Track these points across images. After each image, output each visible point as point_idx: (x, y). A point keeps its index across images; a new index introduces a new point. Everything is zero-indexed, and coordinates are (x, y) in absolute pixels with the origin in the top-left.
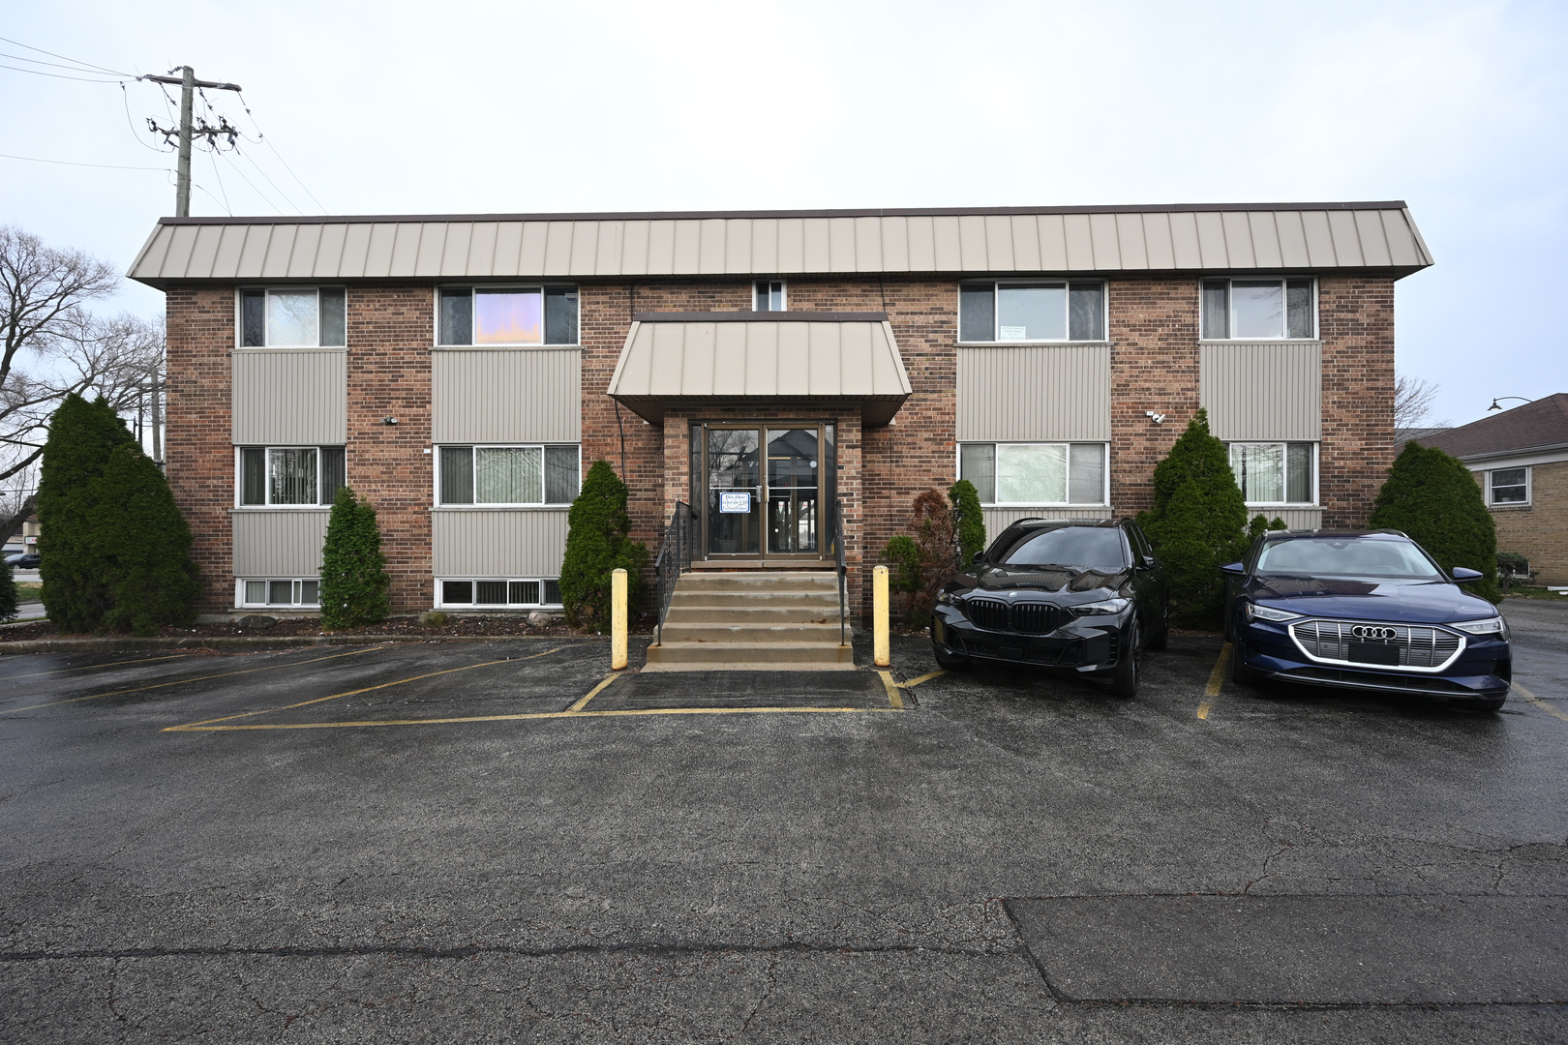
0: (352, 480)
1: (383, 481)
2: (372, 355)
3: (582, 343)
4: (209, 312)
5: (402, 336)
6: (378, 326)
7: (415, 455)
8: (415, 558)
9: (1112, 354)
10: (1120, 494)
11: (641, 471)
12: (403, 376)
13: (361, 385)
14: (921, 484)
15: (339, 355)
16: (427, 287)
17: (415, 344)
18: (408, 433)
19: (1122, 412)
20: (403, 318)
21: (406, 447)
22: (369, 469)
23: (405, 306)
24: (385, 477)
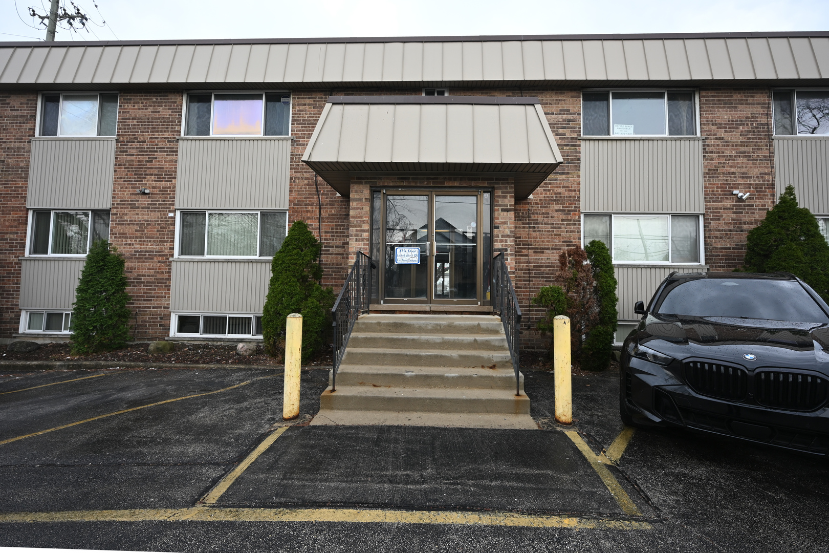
0: (113, 236)
1: (137, 237)
2: (134, 142)
3: (292, 134)
4: (18, 110)
5: (158, 128)
6: (141, 121)
7: (162, 218)
8: (158, 297)
9: (704, 145)
10: (713, 256)
11: (333, 232)
12: (156, 158)
13: (125, 165)
14: (553, 245)
15: (110, 142)
16: (178, 92)
17: (166, 135)
18: (157, 201)
19: (713, 191)
20: (159, 115)
21: (155, 211)
22: (126, 228)
23: (161, 106)
24: (138, 234)
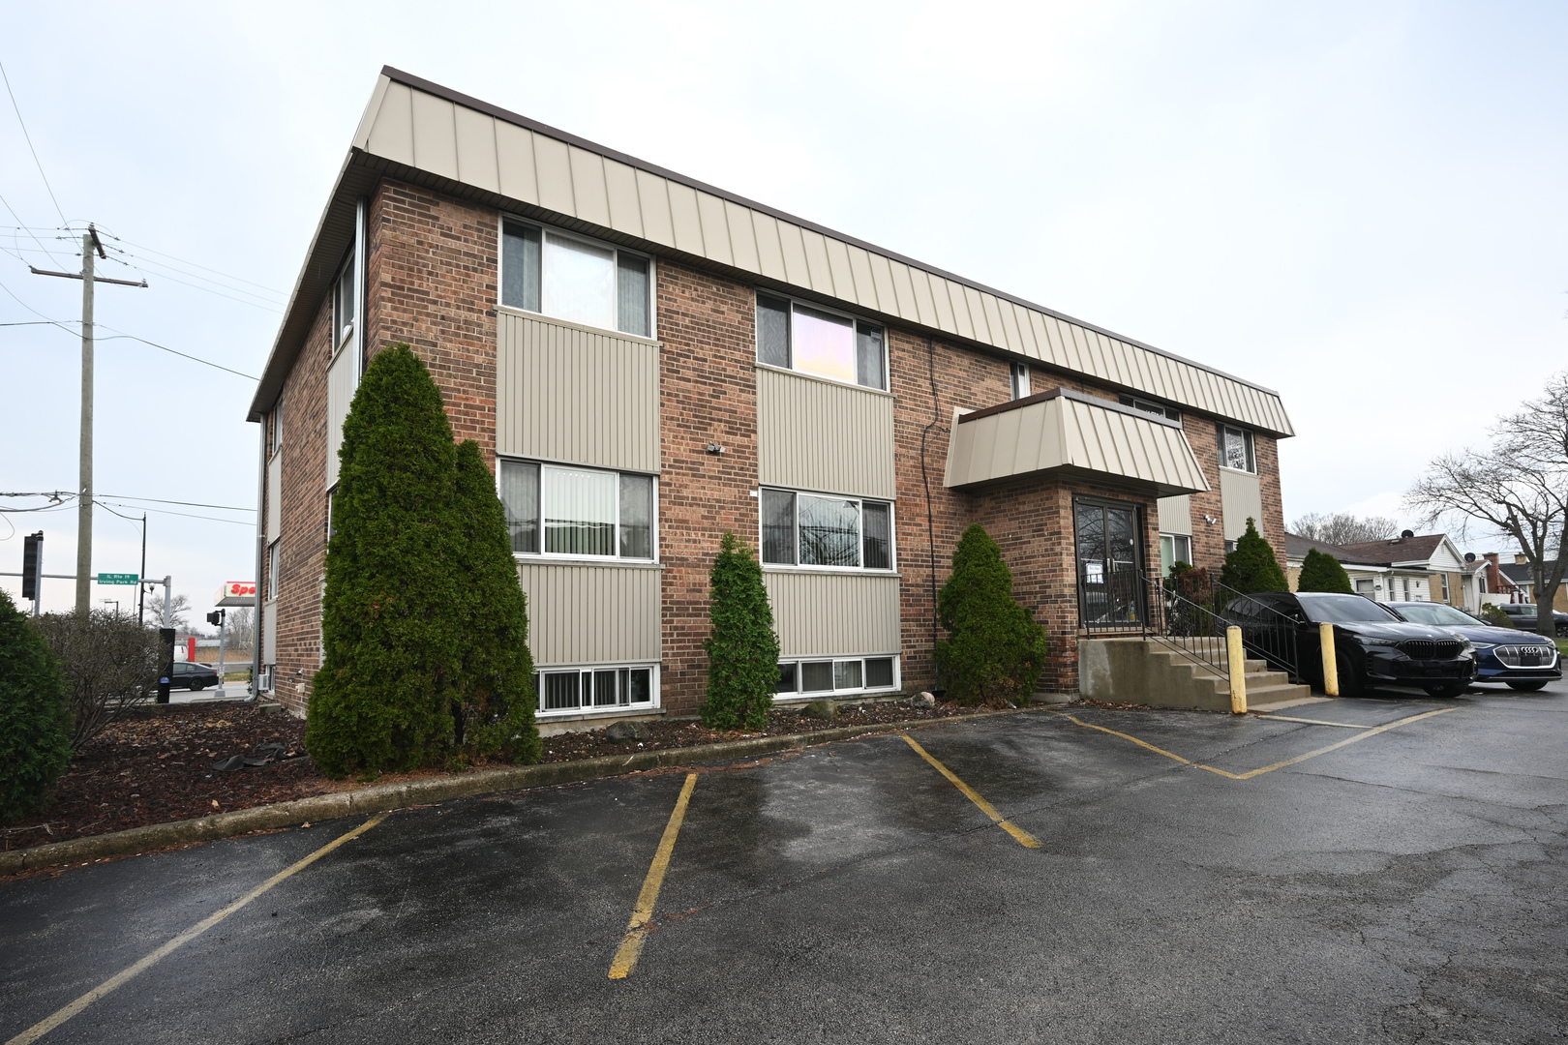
0: (667, 525)
1: (704, 529)
2: (689, 357)
3: (891, 389)
4: (458, 239)
5: (723, 341)
6: (697, 323)
7: (740, 497)
12: (725, 393)
13: (677, 396)
15: (648, 348)
16: (745, 286)
17: (738, 355)
18: (733, 468)
20: (724, 319)
21: (730, 485)
22: (687, 511)
23: (726, 303)
24: (706, 523)
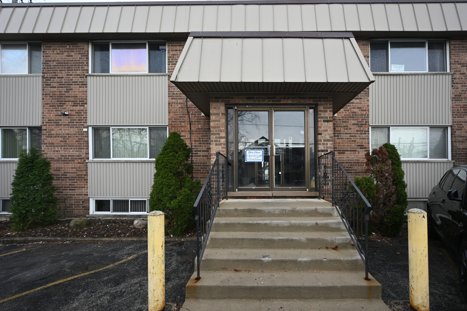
0: (45, 146)
1: (62, 146)
2: (55, 78)
3: (168, 72)
5: (72, 68)
6: (59, 63)
7: (79, 132)
8: (79, 187)
11: (200, 141)
12: (72, 89)
13: (50, 94)
14: (351, 148)
15: (37, 78)
16: (85, 42)
17: (78, 72)
18: (75, 120)
20: (72, 58)
21: (73, 127)
22: (54, 139)
23: (73, 52)
24: (63, 144)
